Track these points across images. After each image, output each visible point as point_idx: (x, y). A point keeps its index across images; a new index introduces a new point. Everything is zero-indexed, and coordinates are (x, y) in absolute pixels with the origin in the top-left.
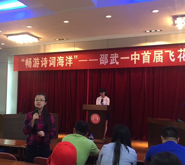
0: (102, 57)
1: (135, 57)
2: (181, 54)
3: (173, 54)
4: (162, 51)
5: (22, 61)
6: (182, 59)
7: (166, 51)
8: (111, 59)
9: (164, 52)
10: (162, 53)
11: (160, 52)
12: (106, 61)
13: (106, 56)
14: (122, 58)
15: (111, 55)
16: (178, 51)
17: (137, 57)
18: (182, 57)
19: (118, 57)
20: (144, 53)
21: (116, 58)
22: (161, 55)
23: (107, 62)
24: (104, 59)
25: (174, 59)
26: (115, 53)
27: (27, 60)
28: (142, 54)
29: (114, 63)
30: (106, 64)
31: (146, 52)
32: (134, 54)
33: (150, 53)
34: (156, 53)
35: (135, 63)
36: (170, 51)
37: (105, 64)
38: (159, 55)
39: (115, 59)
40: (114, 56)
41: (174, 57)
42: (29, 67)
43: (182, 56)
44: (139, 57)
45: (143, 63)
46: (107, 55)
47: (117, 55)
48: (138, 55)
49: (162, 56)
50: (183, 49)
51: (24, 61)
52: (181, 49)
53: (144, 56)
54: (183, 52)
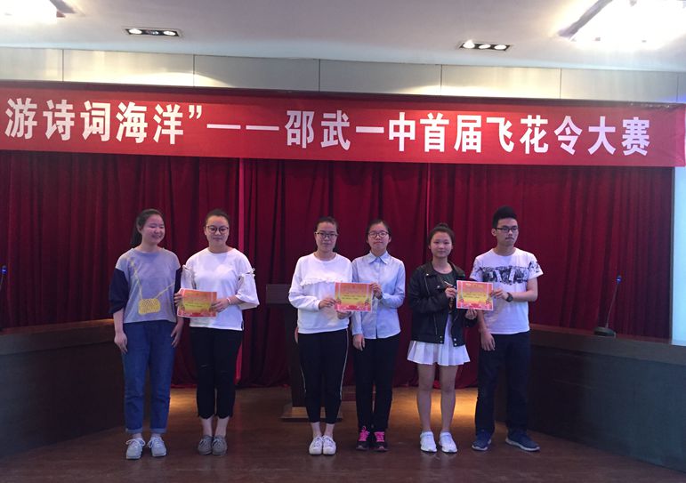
0: (295, 121)
1: (401, 129)
2: (529, 131)
3: (508, 130)
4: (478, 118)
6: (532, 146)
7: (490, 120)
8: (326, 131)
9: (483, 121)
10: (479, 125)
11: (475, 121)
12: (308, 135)
13: (308, 117)
14: (359, 129)
15: (326, 116)
16: (523, 121)
17: (407, 129)
18: (533, 141)
19: (347, 124)
20: (428, 118)
21: (343, 128)
22: (476, 129)
23: (311, 139)
24: (301, 128)
25: (512, 144)
26: (339, 112)
28: (423, 121)
29: (336, 143)
30: (307, 144)
31: (435, 118)
32: (398, 119)
33: (446, 122)
34: (463, 121)
35: (402, 148)
36: (501, 120)
37: (304, 146)
38: (472, 129)
39: (340, 130)
40: (335, 120)
41: (512, 139)
43: (532, 136)
44: (413, 129)
45: (427, 150)
46: (311, 114)
47: (346, 117)
48: (412, 124)
49: (479, 134)
50: (534, 118)
52: (530, 117)
53: (427, 129)
54: (534, 126)
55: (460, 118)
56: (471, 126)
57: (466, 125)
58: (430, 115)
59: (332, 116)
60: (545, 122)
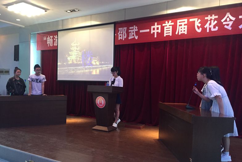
0: (121, 31)
2: (209, 22)
3: (199, 23)
4: (186, 20)
5: (44, 39)
6: (210, 29)
7: (191, 20)
8: (130, 33)
9: (188, 21)
10: (186, 23)
12: (125, 36)
13: (125, 30)
14: (141, 31)
15: (130, 28)
16: (206, 18)
17: (158, 29)
18: (210, 27)
19: (137, 30)
20: (166, 23)
21: (136, 32)
22: (185, 25)
24: (122, 33)
25: (201, 29)
27: (48, 38)
28: (164, 25)
29: (133, 37)
30: (124, 39)
32: (154, 25)
33: (173, 24)
34: (180, 22)
35: (155, 36)
36: (196, 20)
39: (134, 32)
40: (133, 29)
41: (201, 27)
42: (50, 45)
43: (210, 24)
44: (160, 29)
45: (165, 36)
46: (126, 28)
47: (136, 28)
48: (159, 26)
49: (186, 27)
50: (211, 16)
51: (46, 39)
52: (209, 16)
53: (165, 27)
54: (211, 20)
55: (178, 21)
56: (183, 24)
57: (180, 24)
58: (167, 22)
59: (132, 28)
60: (217, 17)
